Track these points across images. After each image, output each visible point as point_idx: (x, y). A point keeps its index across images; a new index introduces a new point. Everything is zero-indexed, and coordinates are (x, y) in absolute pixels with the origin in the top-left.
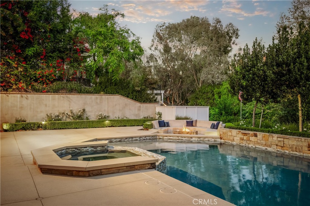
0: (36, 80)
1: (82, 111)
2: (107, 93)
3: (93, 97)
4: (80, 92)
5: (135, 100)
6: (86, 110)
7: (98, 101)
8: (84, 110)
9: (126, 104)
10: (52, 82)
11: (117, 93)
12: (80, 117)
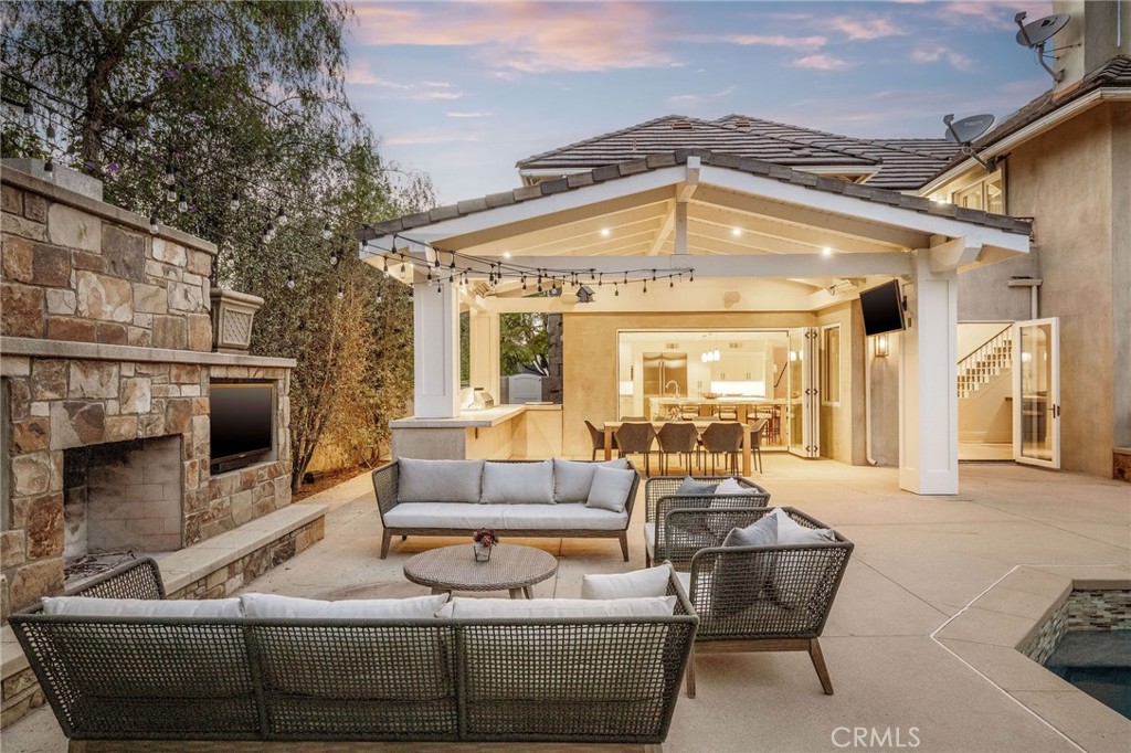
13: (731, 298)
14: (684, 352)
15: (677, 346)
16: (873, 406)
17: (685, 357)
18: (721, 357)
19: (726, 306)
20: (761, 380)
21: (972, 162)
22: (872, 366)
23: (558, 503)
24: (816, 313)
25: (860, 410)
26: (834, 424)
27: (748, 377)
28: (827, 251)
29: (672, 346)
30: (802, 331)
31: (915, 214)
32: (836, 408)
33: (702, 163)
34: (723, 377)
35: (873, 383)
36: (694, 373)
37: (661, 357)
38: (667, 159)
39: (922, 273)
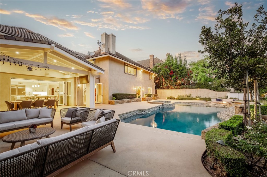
0: (176, 85)
1: (190, 94)
2: (200, 88)
3: (194, 90)
4: (190, 88)
5: (215, 91)
6: (192, 94)
7: (196, 91)
8: (191, 94)
9: (209, 92)
10: (181, 86)
11: (206, 88)
12: (189, 96)
13: (46, 74)
14: (25, 85)
15: (22, 83)
16: (77, 96)
17: (25, 86)
18: (40, 86)
19: (45, 75)
20: (46, 91)
21: (91, 59)
22: (77, 89)
23: (28, 119)
24: (65, 79)
25: (75, 97)
26: (69, 99)
27: (43, 91)
28: (73, 68)
29: (21, 83)
30: (63, 82)
31: (87, 64)
32: (70, 96)
33: (55, 46)
34: (36, 91)
35: (77, 92)
36: (28, 90)
37: (17, 86)
38: (46, 42)
39: (90, 75)
